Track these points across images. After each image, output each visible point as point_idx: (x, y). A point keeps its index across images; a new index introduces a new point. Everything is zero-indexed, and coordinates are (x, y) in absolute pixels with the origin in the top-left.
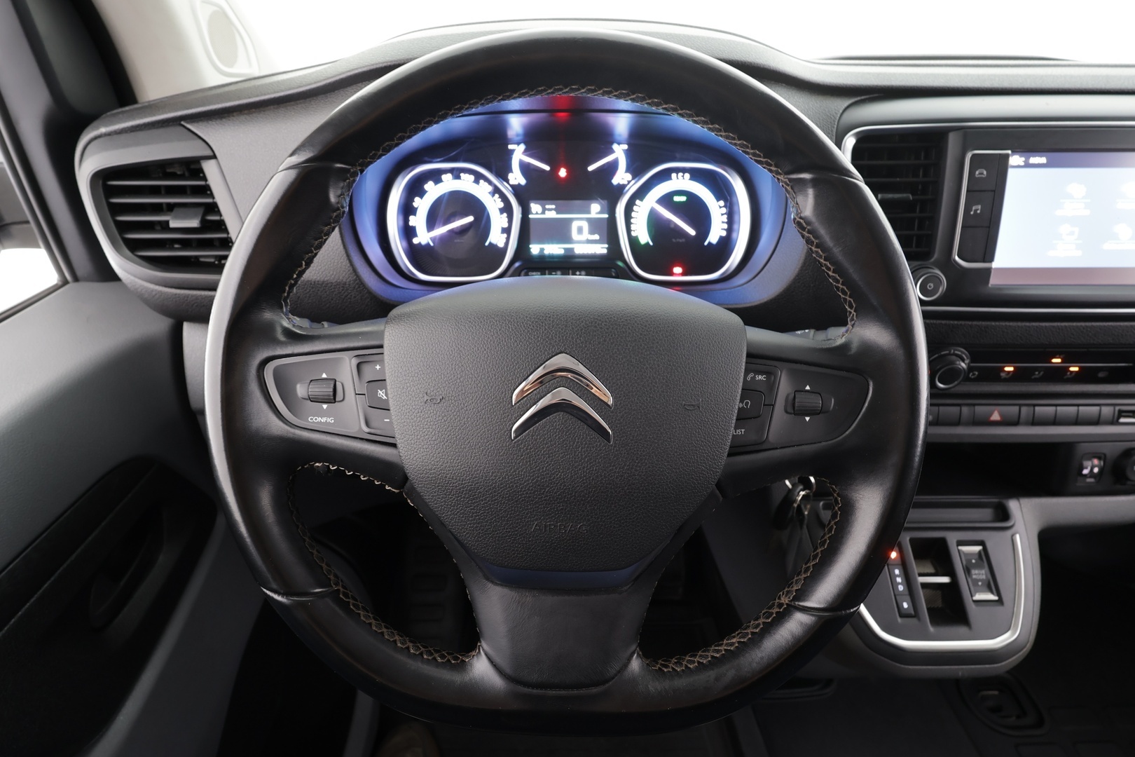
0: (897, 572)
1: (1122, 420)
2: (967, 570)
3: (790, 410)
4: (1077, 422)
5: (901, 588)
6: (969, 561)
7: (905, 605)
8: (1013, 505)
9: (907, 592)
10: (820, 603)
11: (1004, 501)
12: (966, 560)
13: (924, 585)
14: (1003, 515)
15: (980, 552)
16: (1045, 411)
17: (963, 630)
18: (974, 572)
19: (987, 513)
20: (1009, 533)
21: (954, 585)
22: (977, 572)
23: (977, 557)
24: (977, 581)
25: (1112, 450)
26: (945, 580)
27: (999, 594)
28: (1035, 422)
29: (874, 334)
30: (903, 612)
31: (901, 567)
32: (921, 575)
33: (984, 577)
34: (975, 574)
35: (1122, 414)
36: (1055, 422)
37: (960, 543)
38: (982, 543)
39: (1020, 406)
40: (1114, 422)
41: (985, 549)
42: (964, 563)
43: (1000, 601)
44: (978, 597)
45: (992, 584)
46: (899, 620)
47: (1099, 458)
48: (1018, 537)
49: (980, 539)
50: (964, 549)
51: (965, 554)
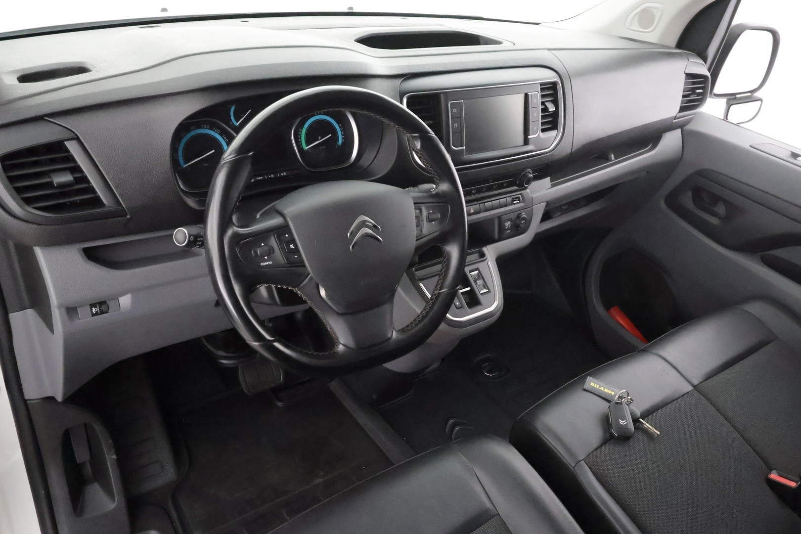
1: (514, 202)
2: (475, 282)
3: (428, 220)
4: (501, 206)
7: (457, 304)
8: (485, 250)
10: (447, 288)
11: (481, 249)
12: (474, 278)
14: (482, 255)
15: (478, 273)
16: (488, 204)
17: (479, 307)
18: (478, 282)
19: (477, 256)
20: (486, 262)
21: (472, 291)
23: (477, 275)
24: (480, 285)
25: (513, 216)
26: (469, 289)
27: (488, 289)
28: (487, 210)
29: (444, 187)
30: (457, 307)
33: (482, 283)
35: (514, 199)
36: (493, 208)
37: (471, 271)
38: (477, 269)
39: (479, 204)
40: (512, 204)
41: (480, 272)
43: (489, 291)
44: (482, 292)
45: (485, 286)
46: (457, 310)
47: (510, 221)
48: (490, 262)
49: (476, 267)
50: (472, 273)
51: (473, 276)
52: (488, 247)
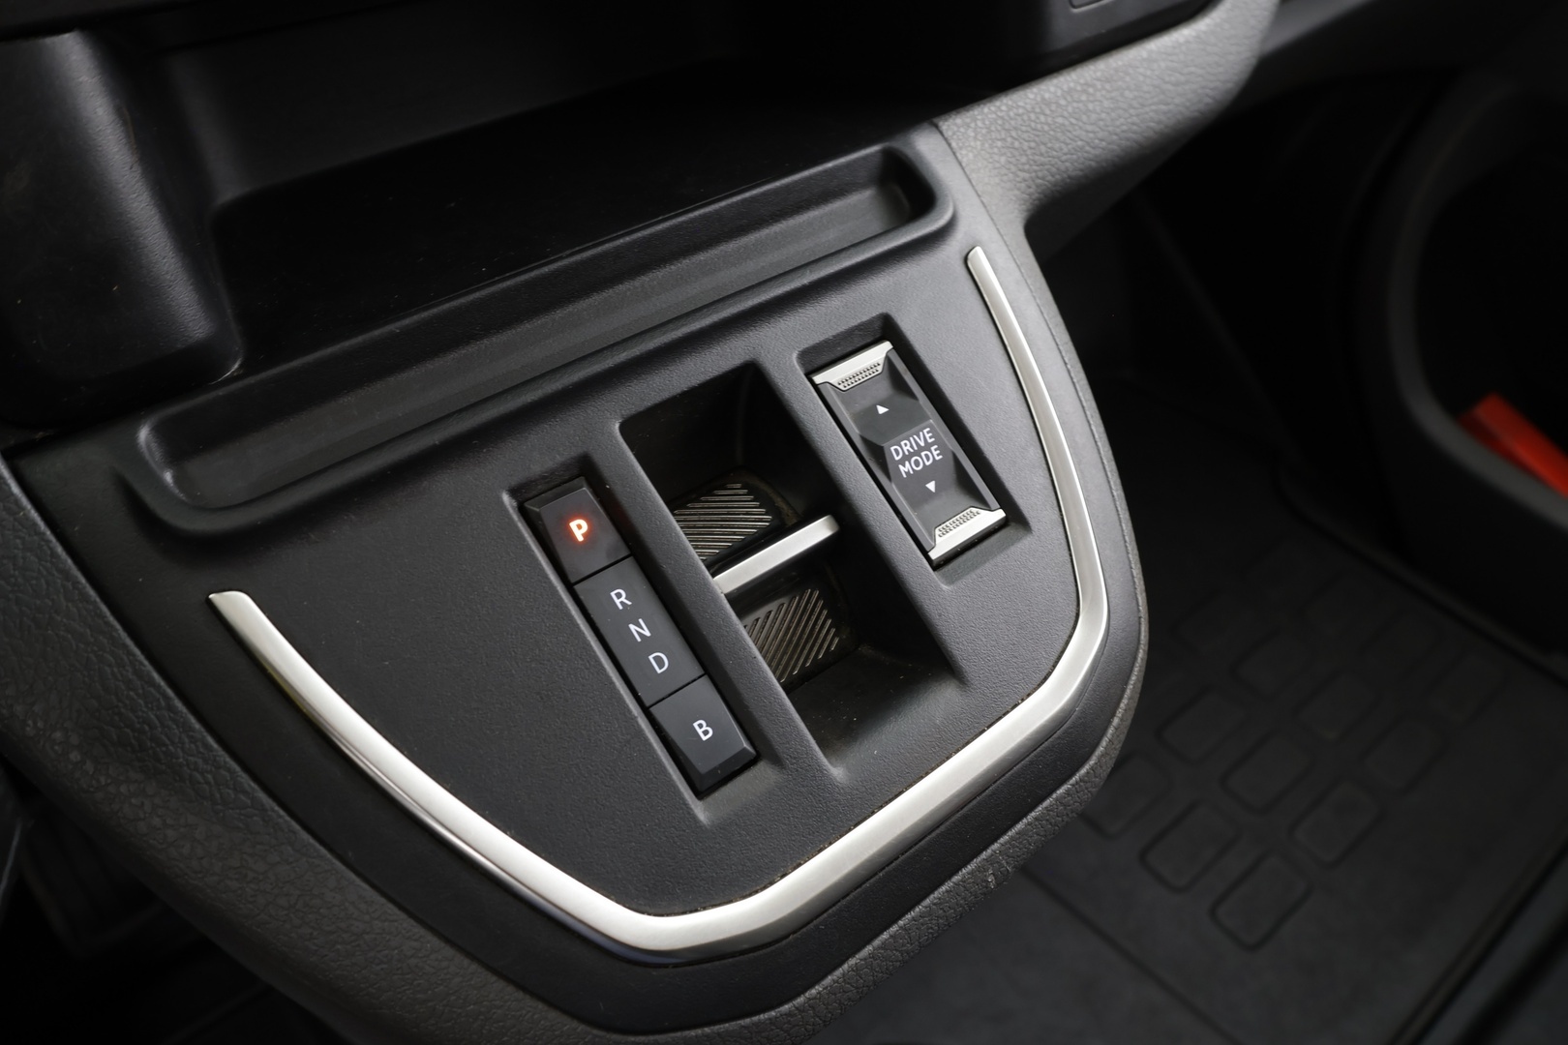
0: (620, 598)
2: (875, 457)
5: (659, 662)
6: (867, 416)
7: (703, 730)
8: (927, 147)
9: (691, 668)
11: (896, 144)
12: (858, 418)
13: (745, 600)
15: (888, 360)
17: (940, 702)
18: (898, 450)
19: (859, 209)
20: (950, 250)
21: (854, 537)
22: (906, 446)
23: (884, 389)
26: (817, 532)
27: (1005, 500)
30: (702, 765)
31: (629, 568)
32: (718, 564)
33: (935, 454)
34: (907, 458)
37: (818, 358)
41: (903, 348)
42: (855, 432)
43: (1015, 518)
44: (943, 543)
46: (701, 811)
48: (979, 255)
49: (868, 313)
50: (834, 376)
51: (847, 394)
52: (957, 125)
